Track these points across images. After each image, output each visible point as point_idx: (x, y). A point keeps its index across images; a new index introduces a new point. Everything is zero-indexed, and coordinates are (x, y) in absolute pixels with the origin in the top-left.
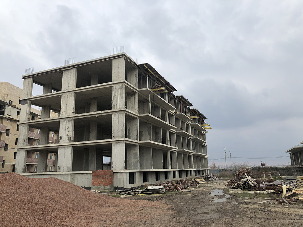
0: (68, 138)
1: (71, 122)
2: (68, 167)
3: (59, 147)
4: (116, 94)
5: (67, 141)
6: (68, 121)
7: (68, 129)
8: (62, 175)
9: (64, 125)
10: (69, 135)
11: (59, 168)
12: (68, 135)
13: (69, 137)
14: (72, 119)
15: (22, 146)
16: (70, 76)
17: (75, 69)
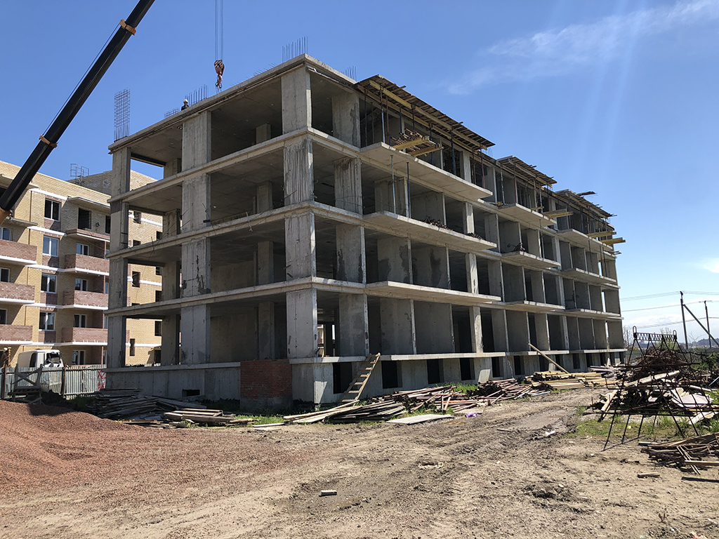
0: (198, 283)
1: (202, 246)
2: (200, 354)
3: (182, 306)
4: (292, 168)
5: (196, 291)
6: (196, 244)
7: (197, 262)
8: (190, 372)
9: (190, 254)
10: (200, 276)
11: (185, 356)
12: (198, 277)
14: (204, 237)
15: (116, 308)
16: (196, 135)
17: (206, 114)
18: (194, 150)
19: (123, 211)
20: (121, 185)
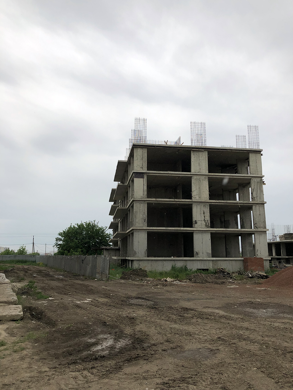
1: (207, 207)
2: (207, 253)
3: (195, 231)
4: (255, 187)
5: (204, 226)
6: (203, 206)
7: (204, 213)
8: (202, 261)
9: (199, 210)
11: (197, 254)
12: (204, 220)
13: (206, 223)
14: (207, 204)
15: (142, 227)
16: (201, 159)
17: (207, 152)
18: (199, 165)
19: (145, 179)
20: (142, 165)
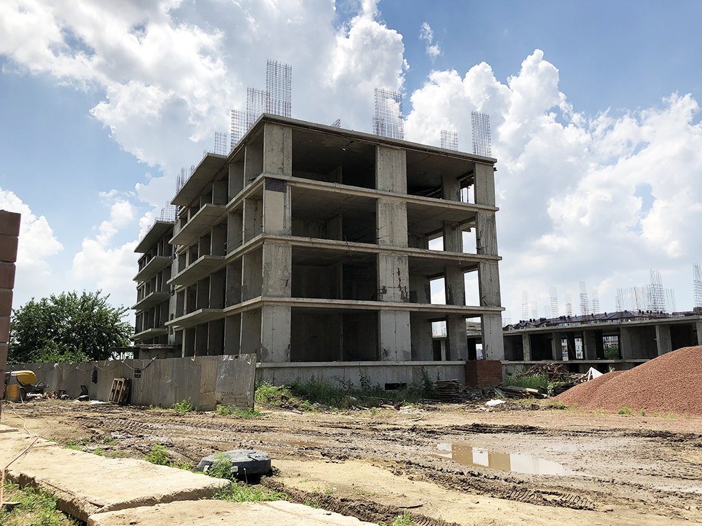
0: (400, 293)
1: (404, 260)
2: (405, 353)
3: (382, 308)
4: (484, 229)
5: (399, 299)
6: (397, 258)
7: (399, 273)
8: (395, 368)
9: (390, 266)
10: (402, 286)
11: (386, 353)
12: (399, 286)
13: (402, 292)
14: (405, 255)
15: (282, 296)
16: (394, 164)
17: (405, 152)
18: (392, 177)
19: (287, 194)
20: (283, 164)
